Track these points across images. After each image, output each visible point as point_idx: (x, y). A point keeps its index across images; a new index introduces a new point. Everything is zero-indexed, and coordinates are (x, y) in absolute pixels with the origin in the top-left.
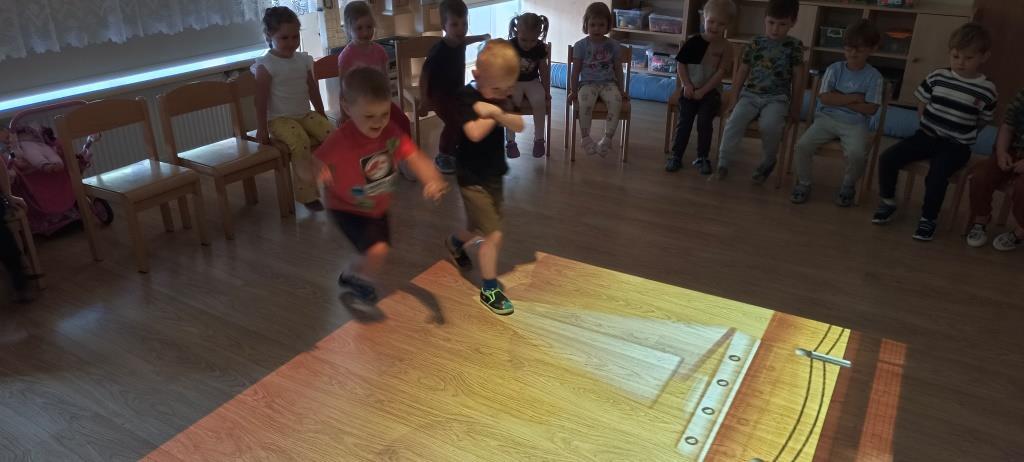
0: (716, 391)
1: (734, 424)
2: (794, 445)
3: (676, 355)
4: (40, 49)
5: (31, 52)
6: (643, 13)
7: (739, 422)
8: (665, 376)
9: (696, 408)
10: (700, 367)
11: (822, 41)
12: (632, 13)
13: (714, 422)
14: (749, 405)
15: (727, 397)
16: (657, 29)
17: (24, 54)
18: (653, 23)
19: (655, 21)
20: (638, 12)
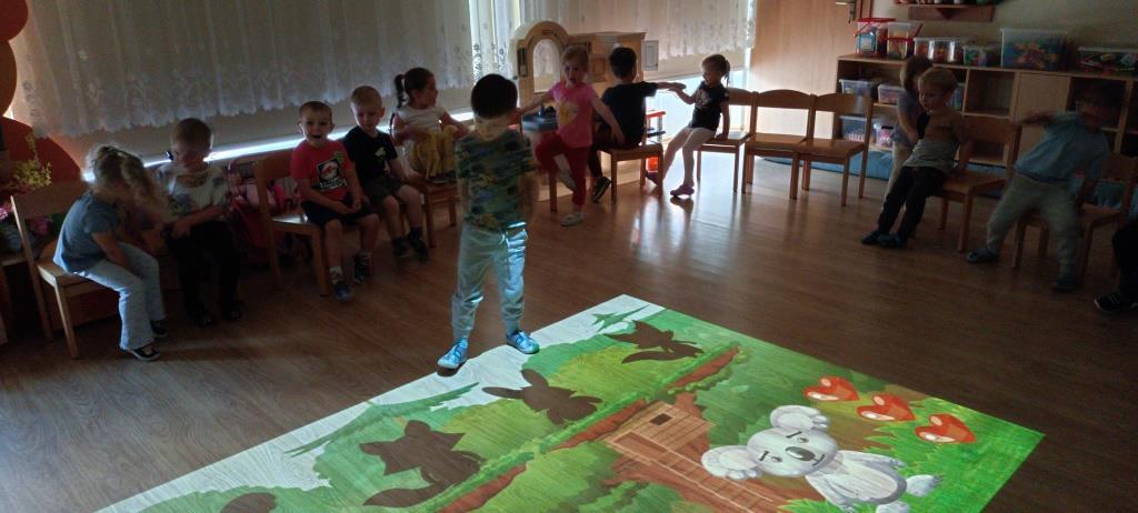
4: (268, 107)
5: (261, 109)
6: (872, 83)
12: (861, 84)
16: (886, 101)
17: (254, 110)
18: (883, 94)
19: (886, 93)
20: (866, 83)
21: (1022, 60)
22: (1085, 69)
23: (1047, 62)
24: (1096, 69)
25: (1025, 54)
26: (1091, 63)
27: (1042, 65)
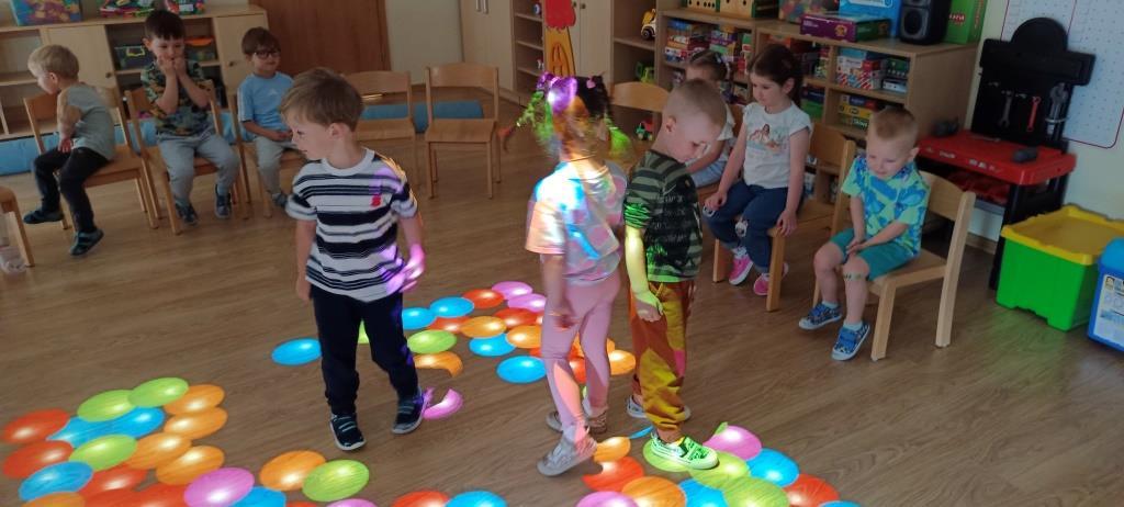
11: (123, 63)
21: (40, 15)
22: (106, 16)
23: (69, 14)
24: (116, 14)
25: (42, 8)
26: (110, 9)
27: (64, 17)
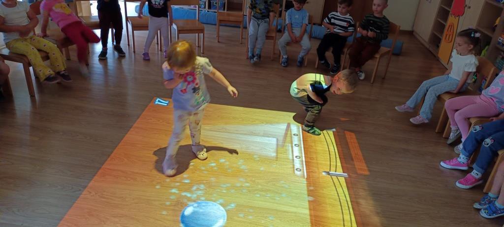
0: (296, 149)
1: (309, 160)
2: (333, 163)
3: (274, 137)
7: (310, 159)
8: (275, 147)
9: (293, 157)
10: (285, 141)
13: (302, 161)
14: (310, 152)
15: (301, 150)
